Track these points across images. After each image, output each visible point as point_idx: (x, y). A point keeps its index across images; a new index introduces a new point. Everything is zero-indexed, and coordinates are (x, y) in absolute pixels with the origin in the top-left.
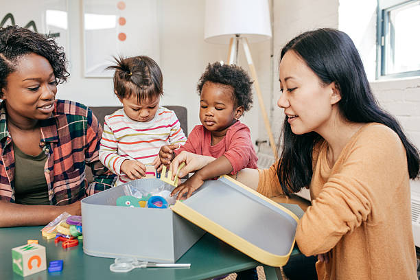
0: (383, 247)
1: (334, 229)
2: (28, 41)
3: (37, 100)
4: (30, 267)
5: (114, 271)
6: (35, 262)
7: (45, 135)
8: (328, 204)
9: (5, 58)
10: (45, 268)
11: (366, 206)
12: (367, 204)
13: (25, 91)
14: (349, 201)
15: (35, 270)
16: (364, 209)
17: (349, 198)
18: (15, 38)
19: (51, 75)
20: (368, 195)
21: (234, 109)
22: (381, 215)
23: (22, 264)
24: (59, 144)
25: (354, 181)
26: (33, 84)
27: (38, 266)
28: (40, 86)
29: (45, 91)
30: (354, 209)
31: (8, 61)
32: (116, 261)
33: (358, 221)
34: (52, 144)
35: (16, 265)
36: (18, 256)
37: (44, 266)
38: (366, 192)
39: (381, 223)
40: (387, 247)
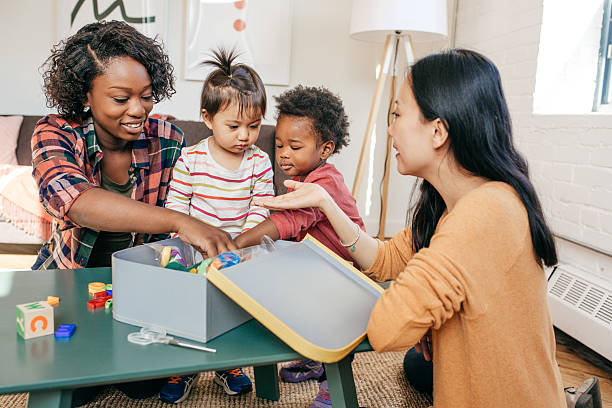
0: (486, 348)
1: (410, 317)
2: (125, 41)
3: (123, 114)
4: (34, 329)
5: (132, 341)
6: (39, 324)
7: (137, 159)
8: (407, 286)
9: (95, 57)
10: (52, 332)
11: (457, 290)
12: (459, 288)
13: (110, 100)
14: (433, 282)
15: (40, 332)
16: (454, 294)
17: (433, 278)
18: (112, 35)
19: (146, 88)
20: (460, 277)
21: (318, 147)
22: (480, 304)
23: (23, 323)
24: (148, 173)
25: (442, 257)
26: (121, 95)
27: (44, 328)
28: (129, 98)
29: (134, 106)
30: (440, 292)
31: (98, 61)
32: (142, 330)
33: (447, 310)
34: (142, 171)
35: (18, 324)
36: (20, 314)
37: (50, 330)
38: (457, 273)
39: (483, 315)
40: (492, 349)
